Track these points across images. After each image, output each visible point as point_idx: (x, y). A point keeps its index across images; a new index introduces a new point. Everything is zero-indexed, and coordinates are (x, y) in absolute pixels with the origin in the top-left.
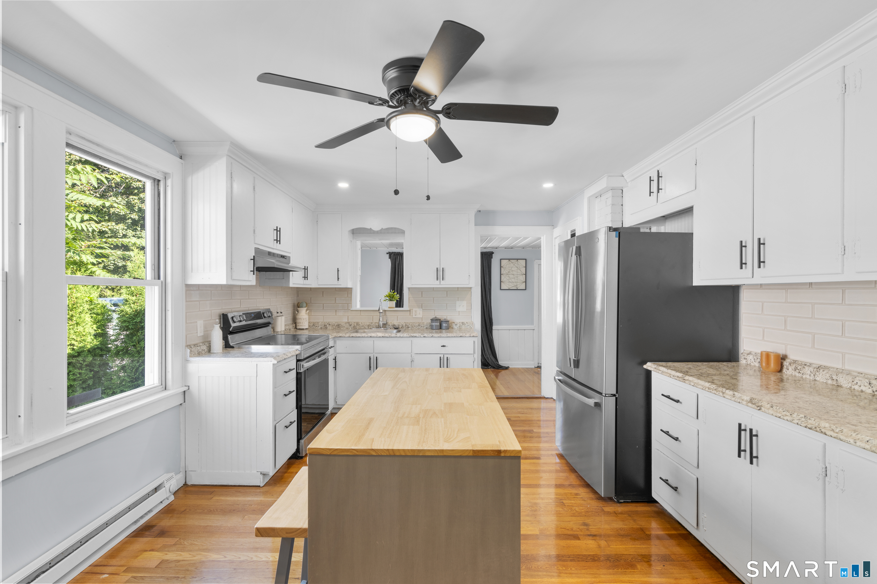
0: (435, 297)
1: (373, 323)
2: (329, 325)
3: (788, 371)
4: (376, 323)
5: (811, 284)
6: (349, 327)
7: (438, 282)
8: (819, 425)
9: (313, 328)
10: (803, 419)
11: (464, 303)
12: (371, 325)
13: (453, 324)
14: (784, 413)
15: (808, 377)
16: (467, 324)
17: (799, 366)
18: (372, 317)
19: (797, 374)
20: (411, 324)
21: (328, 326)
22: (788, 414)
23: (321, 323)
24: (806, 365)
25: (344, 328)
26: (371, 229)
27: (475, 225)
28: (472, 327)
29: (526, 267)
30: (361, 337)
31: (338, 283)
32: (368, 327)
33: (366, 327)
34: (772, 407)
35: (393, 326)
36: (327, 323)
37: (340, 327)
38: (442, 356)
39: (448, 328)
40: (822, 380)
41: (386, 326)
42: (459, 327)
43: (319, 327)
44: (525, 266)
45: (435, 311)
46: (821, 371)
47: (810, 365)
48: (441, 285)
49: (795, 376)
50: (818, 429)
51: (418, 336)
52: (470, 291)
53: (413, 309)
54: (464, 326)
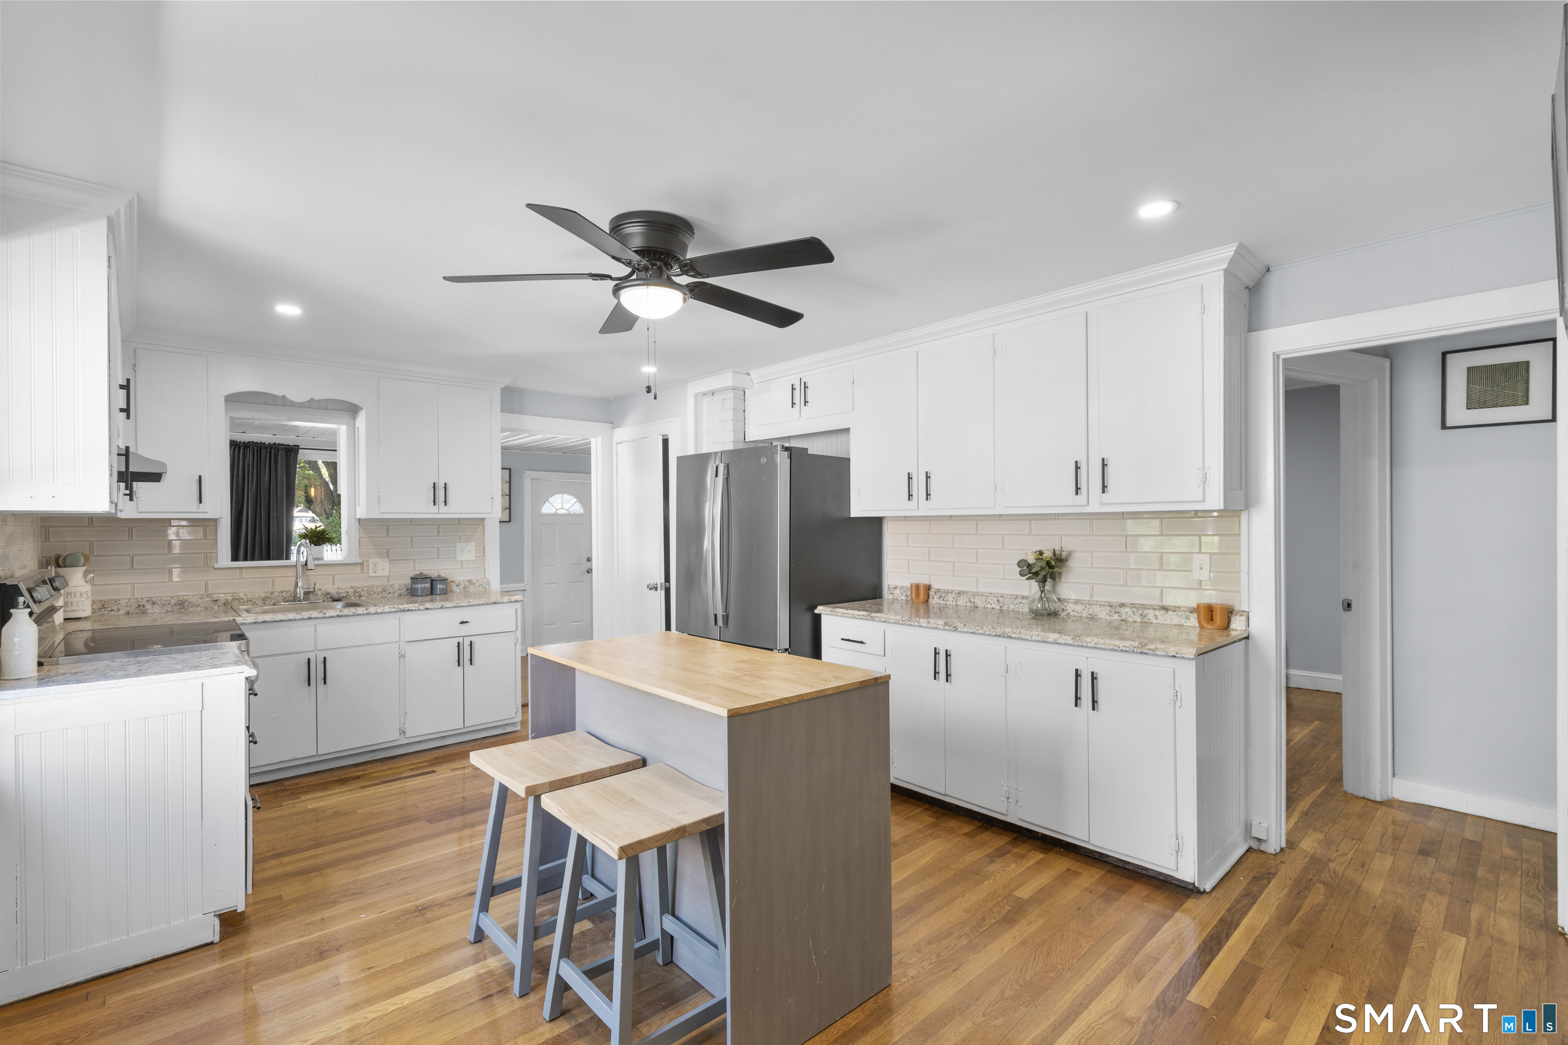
0: (415, 537)
1: (276, 593)
2: (154, 603)
3: (934, 601)
4: (282, 592)
5: (951, 517)
6: (212, 605)
7: (435, 509)
8: (1004, 631)
9: (102, 615)
10: (992, 630)
11: (472, 546)
12: (271, 597)
13: (452, 584)
14: (976, 628)
15: (951, 603)
16: (478, 583)
17: (942, 593)
18: (270, 580)
19: (942, 602)
20: (366, 588)
21: (148, 606)
22: (980, 628)
23: (127, 601)
24: (948, 592)
25: (199, 609)
26: (284, 396)
27: (502, 411)
28: (487, 588)
29: (510, 482)
30: (286, 620)
31: (198, 508)
32: (262, 602)
33: (257, 602)
34: (965, 625)
35: (325, 595)
36: (145, 600)
37: (187, 607)
38: (461, 640)
39: (445, 592)
40: (962, 604)
41: (308, 597)
42: (464, 588)
43: (122, 612)
44: (508, 481)
45: (414, 562)
46: (962, 595)
47: (952, 592)
48: (441, 513)
49: (940, 604)
50: (1005, 635)
51: (414, 609)
52: (481, 524)
53: (370, 560)
54: (472, 586)
